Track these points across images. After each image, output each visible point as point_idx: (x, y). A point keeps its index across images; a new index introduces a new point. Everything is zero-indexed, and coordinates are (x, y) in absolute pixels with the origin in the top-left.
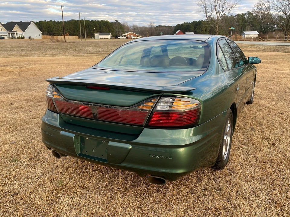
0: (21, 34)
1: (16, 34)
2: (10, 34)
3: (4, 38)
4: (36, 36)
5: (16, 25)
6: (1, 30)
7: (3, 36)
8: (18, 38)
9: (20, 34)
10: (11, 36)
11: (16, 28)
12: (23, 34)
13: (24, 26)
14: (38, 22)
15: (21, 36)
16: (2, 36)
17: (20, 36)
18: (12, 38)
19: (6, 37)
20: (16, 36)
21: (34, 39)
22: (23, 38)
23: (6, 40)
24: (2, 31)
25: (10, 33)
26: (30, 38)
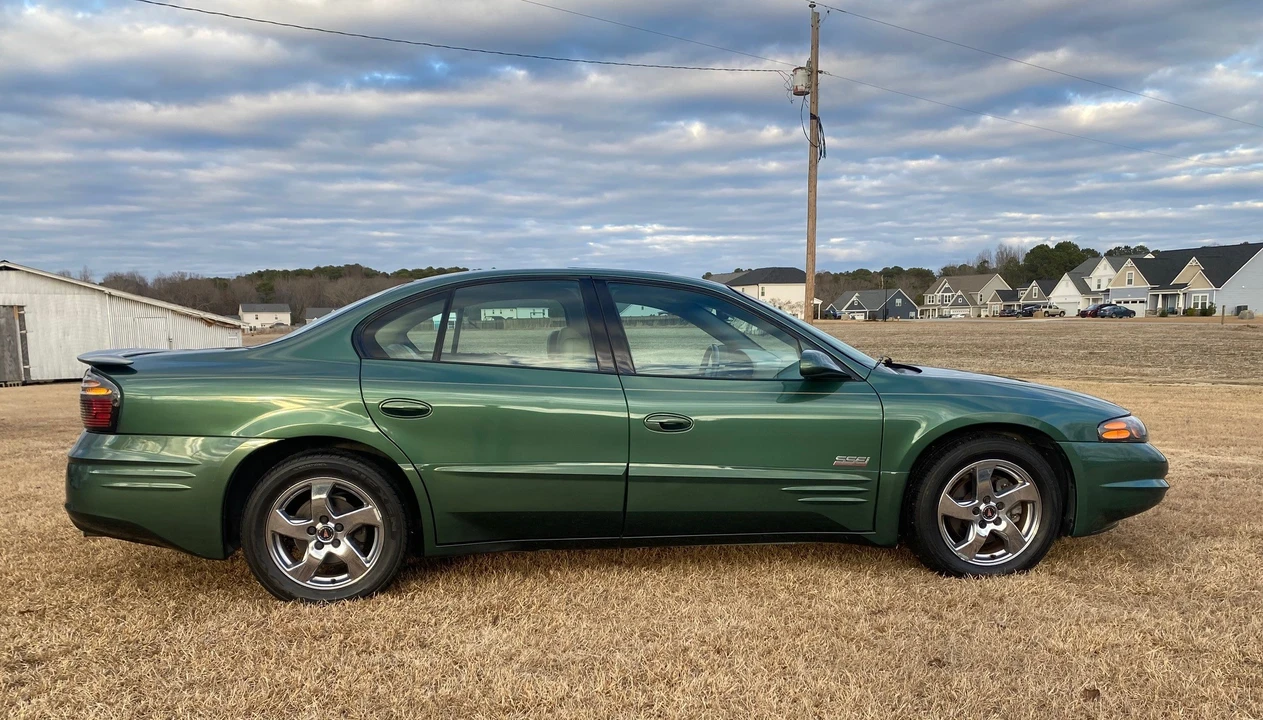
0: (1204, 298)
1: (1181, 297)
2: (1160, 297)
3: (1130, 313)
5: (1194, 261)
6: (1130, 282)
7: (1130, 307)
8: (1188, 312)
9: (1200, 295)
10: (1160, 305)
11: (1192, 274)
12: (1211, 297)
15: (1204, 304)
16: (1126, 306)
17: (1196, 305)
18: (1163, 314)
19: (1140, 310)
20: (1181, 305)
21: (1255, 317)
22: (1207, 312)
23: (1140, 320)
24: (1130, 286)
25: (1160, 293)
26: (1240, 309)
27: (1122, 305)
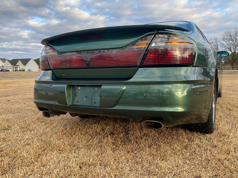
0: (23, 68)
1: (18, 68)
2: (14, 68)
3: (9, 71)
4: (34, 69)
5: (20, 61)
6: (8, 65)
7: (9, 69)
8: (20, 71)
9: (22, 67)
10: (14, 69)
11: (19, 63)
12: (24, 68)
13: (25, 62)
14: (37, 59)
15: (23, 69)
17: (21, 69)
18: (15, 71)
19: (11, 70)
20: (19, 69)
21: (32, 71)
22: (24, 70)
23: (11, 72)
25: (14, 67)
26: (29, 70)
27: (7, 69)
